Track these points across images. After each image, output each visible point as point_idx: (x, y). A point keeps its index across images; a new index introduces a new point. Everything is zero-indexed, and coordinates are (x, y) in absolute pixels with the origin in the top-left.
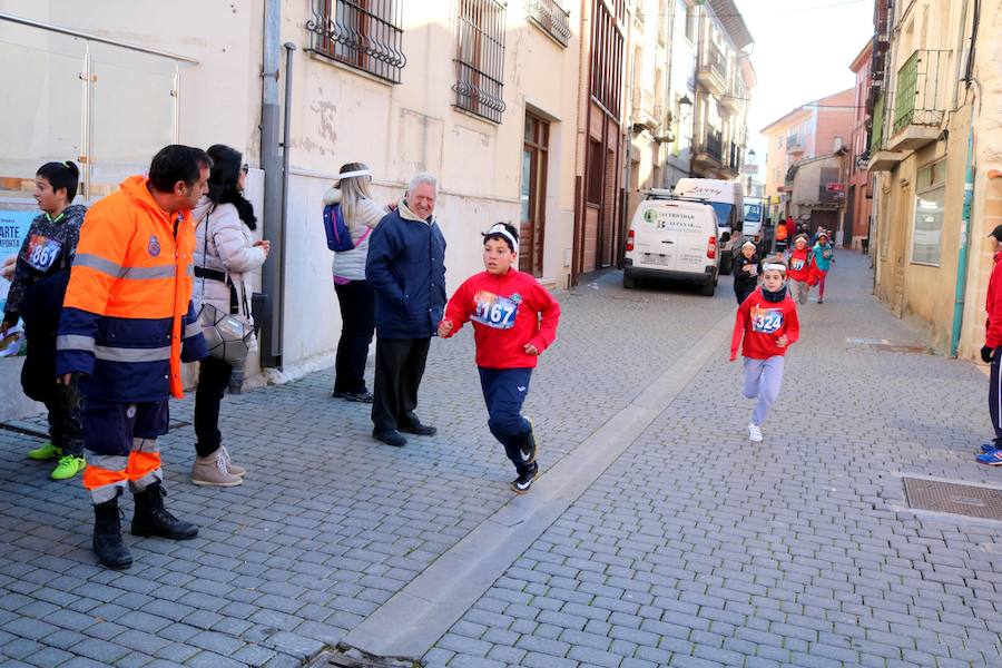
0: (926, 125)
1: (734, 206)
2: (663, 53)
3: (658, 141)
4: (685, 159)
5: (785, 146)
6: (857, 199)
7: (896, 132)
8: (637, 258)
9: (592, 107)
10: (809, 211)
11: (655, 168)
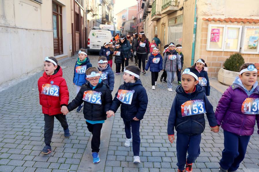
0: (174, 6)
1: (114, 31)
3: (94, 15)
4: (101, 20)
5: (121, 18)
6: (139, 29)
7: (163, 9)
8: (91, 46)
9: (75, 3)
11: (94, 22)
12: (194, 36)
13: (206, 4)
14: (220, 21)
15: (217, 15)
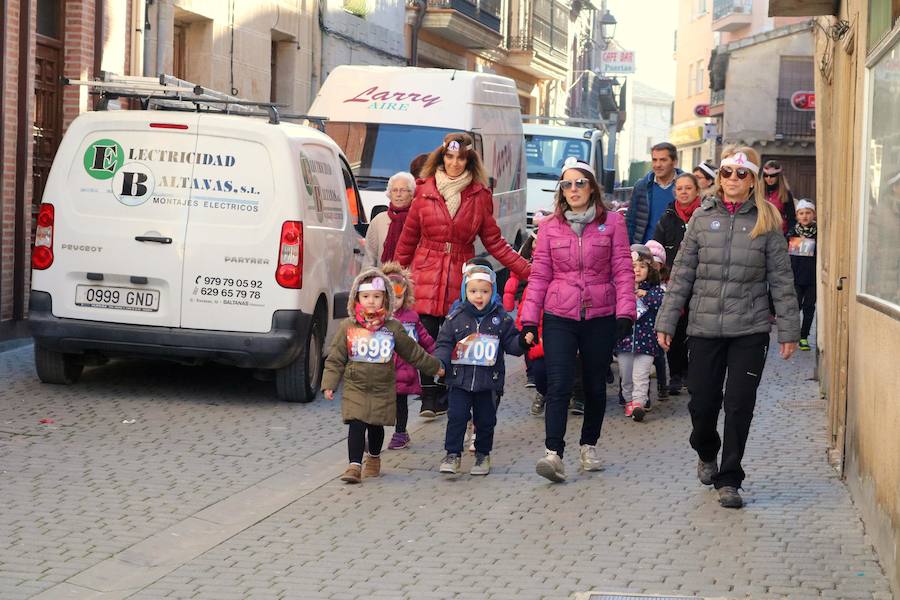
8: (64, 291)
11: (280, 44)
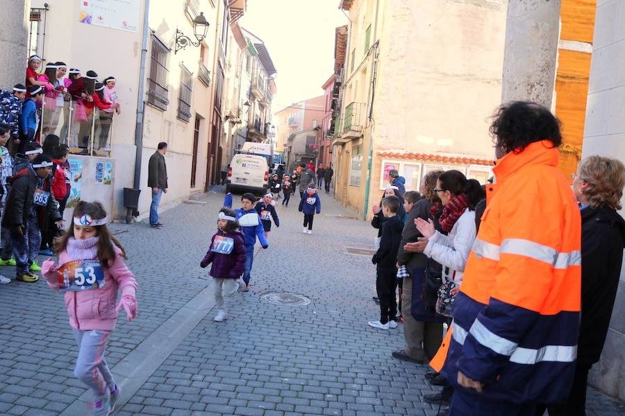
0: (356, 131)
1: (270, 156)
2: (237, 80)
3: (233, 123)
4: (245, 131)
5: (288, 124)
6: (324, 153)
7: (345, 132)
8: (233, 180)
9: (214, 111)
10: (301, 158)
11: (233, 136)
12: (368, 173)
13: (381, 137)
14: (396, 156)
15: (395, 149)
